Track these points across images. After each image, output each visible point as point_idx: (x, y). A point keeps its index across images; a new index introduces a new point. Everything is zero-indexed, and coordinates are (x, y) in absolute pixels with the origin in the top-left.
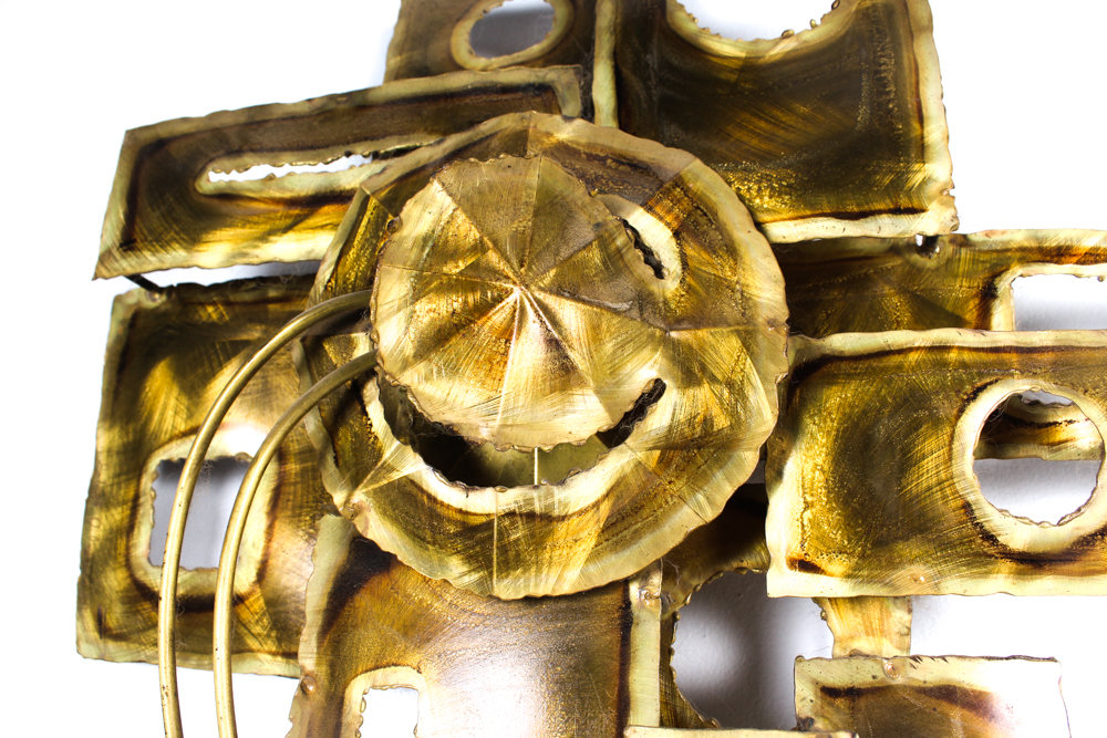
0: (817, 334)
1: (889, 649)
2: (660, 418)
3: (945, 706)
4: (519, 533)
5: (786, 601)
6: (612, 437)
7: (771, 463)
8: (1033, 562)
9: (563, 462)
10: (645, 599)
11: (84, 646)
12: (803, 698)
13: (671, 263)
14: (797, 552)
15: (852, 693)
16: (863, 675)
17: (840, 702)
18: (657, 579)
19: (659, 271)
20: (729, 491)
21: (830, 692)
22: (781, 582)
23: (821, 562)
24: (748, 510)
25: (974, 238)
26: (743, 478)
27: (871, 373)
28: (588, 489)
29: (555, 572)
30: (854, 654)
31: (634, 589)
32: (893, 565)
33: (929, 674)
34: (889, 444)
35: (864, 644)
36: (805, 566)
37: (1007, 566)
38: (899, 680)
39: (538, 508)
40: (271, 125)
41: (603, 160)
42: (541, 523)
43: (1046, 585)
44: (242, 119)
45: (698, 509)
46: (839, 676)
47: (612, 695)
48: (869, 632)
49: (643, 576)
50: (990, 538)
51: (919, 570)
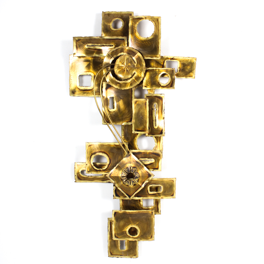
0: (148, 68)
1: (153, 93)
2: (135, 75)
3: (156, 97)
4: (124, 85)
5: (144, 89)
6: (132, 77)
7: (143, 79)
8: (163, 87)
9: (127, 80)
10: (133, 90)
11: (71, 95)
12: (145, 97)
13: (136, 62)
14: (145, 86)
15: (149, 96)
16: (150, 95)
17: (148, 97)
18: (134, 88)
19: (135, 63)
20: (140, 81)
21: (147, 96)
22: (144, 88)
23: (147, 86)
24: (142, 82)
25: (164, 57)
26: (141, 80)
27: (152, 71)
28: (129, 81)
29: (126, 88)
30: (150, 94)
31: (132, 89)
32: (153, 87)
33: (155, 95)
34: (153, 77)
35: (151, 93)
36: (146, 87)
37: (161, 87)
38: (152, 95)
39: (125, 82)
40: (93, 40)
41: (130, 51)
42: (126, 84)
43: (164, 88)
44: (89, 38)
45: (138, 83)
46: (148, 95)
47: (131, 97)
48: (151, 92)
49: (133, 88)
50: (160, 85)
51: (155, 87)
